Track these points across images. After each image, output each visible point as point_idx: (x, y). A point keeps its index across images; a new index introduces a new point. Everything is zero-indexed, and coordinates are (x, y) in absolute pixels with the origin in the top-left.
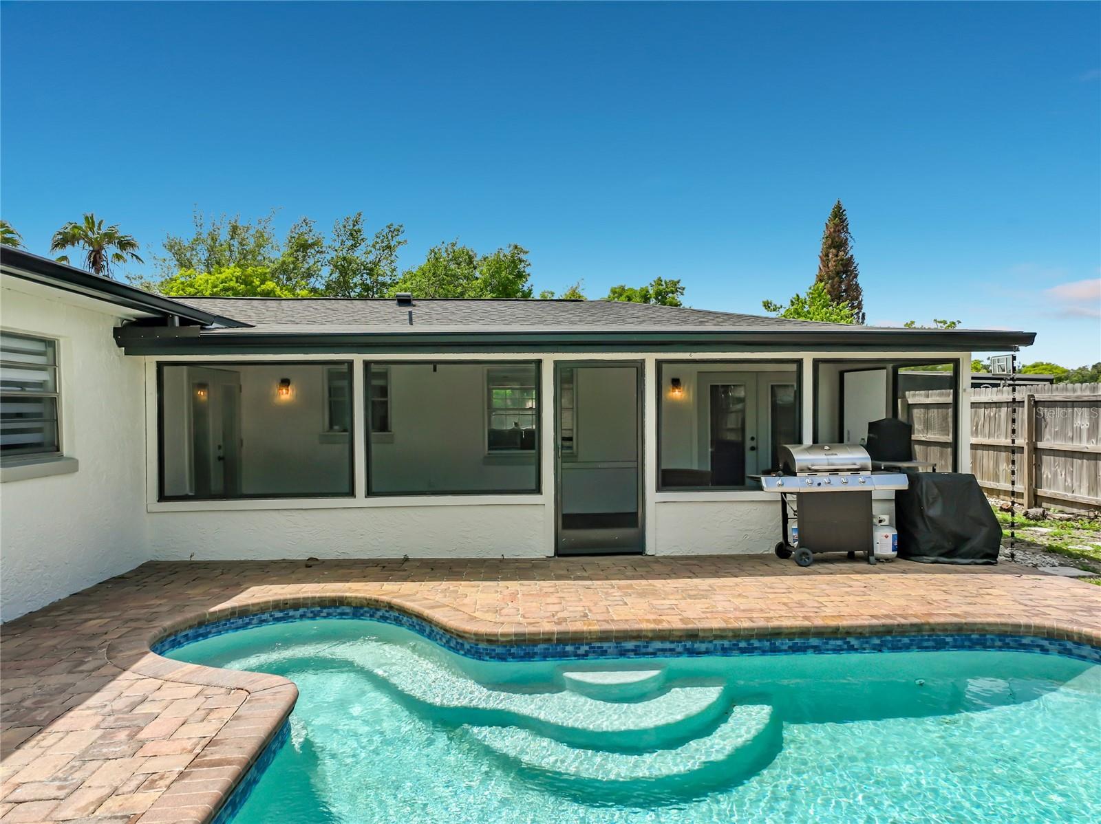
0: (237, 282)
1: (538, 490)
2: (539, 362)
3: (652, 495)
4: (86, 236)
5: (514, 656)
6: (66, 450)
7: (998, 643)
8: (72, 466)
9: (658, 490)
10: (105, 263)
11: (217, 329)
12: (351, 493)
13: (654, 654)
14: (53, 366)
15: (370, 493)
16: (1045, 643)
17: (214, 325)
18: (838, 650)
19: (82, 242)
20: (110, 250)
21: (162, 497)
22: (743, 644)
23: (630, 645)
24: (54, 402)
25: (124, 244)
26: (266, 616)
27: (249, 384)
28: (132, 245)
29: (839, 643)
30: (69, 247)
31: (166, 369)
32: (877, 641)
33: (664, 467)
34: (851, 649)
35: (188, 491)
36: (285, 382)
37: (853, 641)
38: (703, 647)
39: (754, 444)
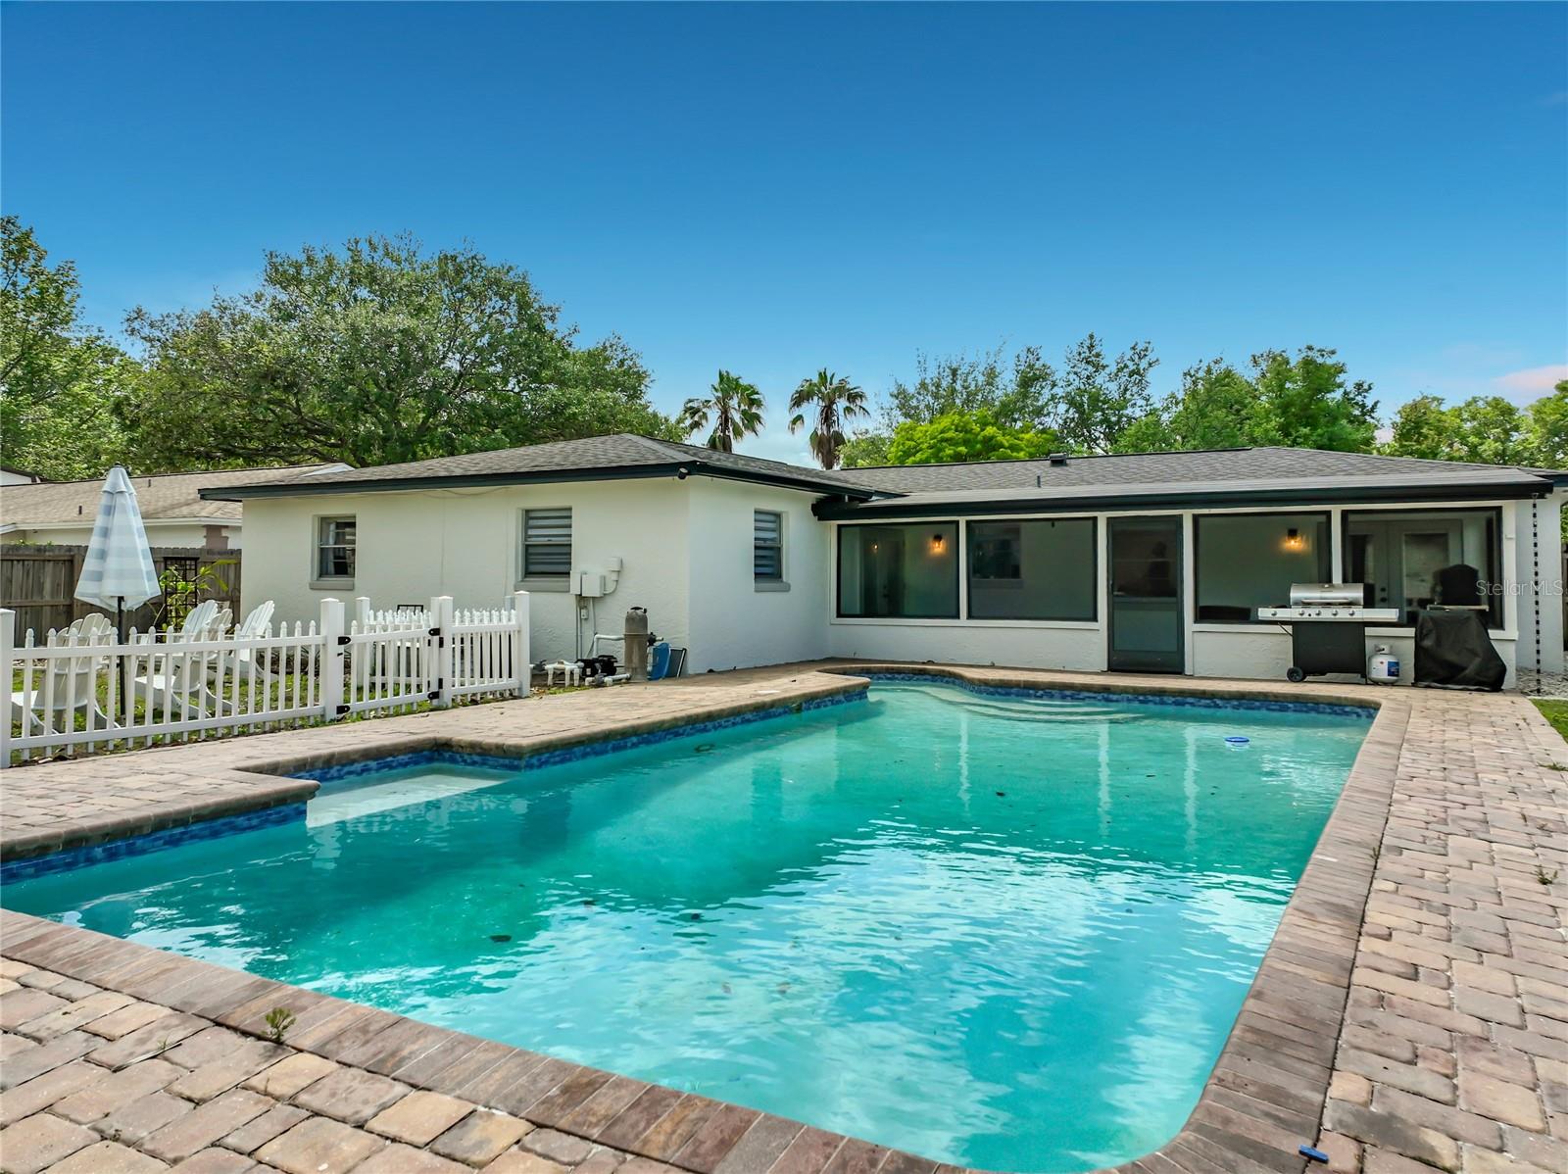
0: (956, 431)
1: (1095, 619)
2: (1095, 519)
3: (1189, 625)
4: (820, 391)
5: (1000, 694)
6: (784, 579)
7: (1329, 711)
8: (787, 588)
9: (1196, 621)
10: (835, 418)
11: (877, 501)
12: (957, 616)
13: (1083, 699)
14: (779, 529)
15: (970, 616)
16: (1359, 710)
17: (874, 498)
18: (1207, 706)
19: (816, 398)
20: (841, 404)
21: (839, 615)
22: (1141, 698)
23: (1068, 693)
24: (779, 550)
25: (853, 397)
26: (881, 676)
27: (909, 539)
28: (861, 396)
29: (1208, 701)
30: (805, 405)
31: (843, 529)
32: (1236, 703)
33: (1202, 603)
34: (1217, 706)
35: (858, 612)
36: (938, 538)
37: (1218, 702)
38: (1115, 697)
39: (1384, 595)
